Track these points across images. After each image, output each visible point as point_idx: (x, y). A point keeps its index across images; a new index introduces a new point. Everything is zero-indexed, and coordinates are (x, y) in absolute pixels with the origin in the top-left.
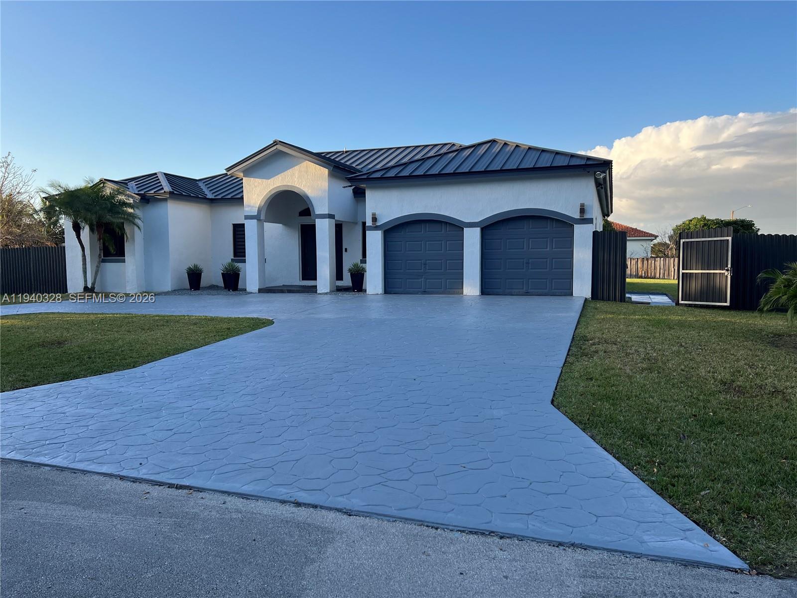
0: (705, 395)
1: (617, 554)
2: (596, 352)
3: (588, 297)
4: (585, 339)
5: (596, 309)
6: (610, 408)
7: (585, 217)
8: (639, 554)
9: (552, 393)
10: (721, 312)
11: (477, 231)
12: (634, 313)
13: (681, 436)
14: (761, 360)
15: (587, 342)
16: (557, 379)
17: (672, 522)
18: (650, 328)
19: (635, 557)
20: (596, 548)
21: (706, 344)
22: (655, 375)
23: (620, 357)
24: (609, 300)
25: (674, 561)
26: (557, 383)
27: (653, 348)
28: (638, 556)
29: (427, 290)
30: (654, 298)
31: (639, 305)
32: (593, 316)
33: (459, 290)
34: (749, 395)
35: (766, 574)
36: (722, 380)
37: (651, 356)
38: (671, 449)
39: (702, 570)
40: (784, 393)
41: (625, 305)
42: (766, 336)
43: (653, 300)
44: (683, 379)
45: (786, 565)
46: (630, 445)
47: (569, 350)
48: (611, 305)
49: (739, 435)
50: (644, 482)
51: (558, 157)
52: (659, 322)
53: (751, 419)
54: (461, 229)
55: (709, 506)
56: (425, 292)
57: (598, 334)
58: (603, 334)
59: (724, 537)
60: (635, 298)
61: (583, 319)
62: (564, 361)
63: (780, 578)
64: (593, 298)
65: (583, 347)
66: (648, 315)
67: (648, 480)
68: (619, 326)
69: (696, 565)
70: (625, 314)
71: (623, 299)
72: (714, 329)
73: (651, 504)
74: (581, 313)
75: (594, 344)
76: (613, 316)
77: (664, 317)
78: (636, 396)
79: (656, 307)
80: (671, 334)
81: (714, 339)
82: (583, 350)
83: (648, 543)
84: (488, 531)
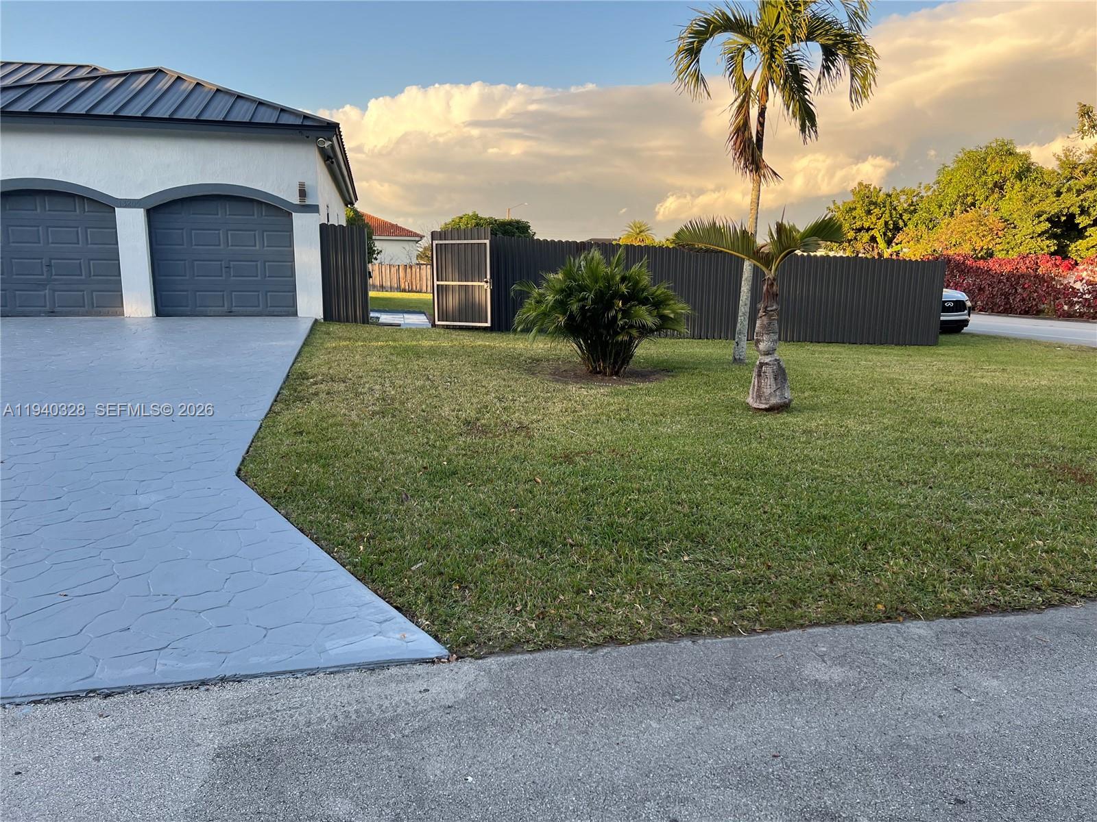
0: (443, 440)
1: (284, 676)
2: (316, 394)
3: (318, 318)
4: (304, 376)
5: (329, 334)
6: (318, 472)
7: (307, 203)
8: (315, 669)
9: (240, 459)
10: (482, 334)
11: (140, 214)
12: (377, 339)
13: (404, 496)
14: (513, 391)
15: (305, 382)
16: (252, 437)
17: (368, 615)
18: (394, 358)
19: (309, 675)
20: (255, 676)
21: (457, 376)
22: (388, 419)
23: (347, 399)
24: (348, 321)
25: (359, 667)
26: (251, 444)
27: (393, 384)
28: (312, 672)
29: (56, 309)
30: (408, 319)
31: (386, 327)
32: (322, 343)
33: (117, 309)
34: (491, 435)
35: (467, 656)
36: (466, 420)
37: (387, 395)
38: (387, 516)
39: (393, 670)
40: (528, 429)
41: (368, 328)
42: (524, 362)
43: (407, 321)
44: (421, 422)
45: (490, 640)
46: (336, 518)
47: (279, 393)
48: (349, 329)
49: (471, 485)
50: (344, 566)
51: (262, 109)
52: (406, 350)
53: (488, 464)
54: (112, 210)
55: (417, 584)
56: (52, 313)
57: (324, 369)
58: (330, 368)
59: (427, 620)
60: (385, 318)
61: (306, 349)
62: (267, 410)
63: (481, 658)
64: (325, 318)
65: (300, 388)
66: (394, 340)
67: (350, 563)
68: (354, 357)
69: (386, 665)
70: (364, 340)
71: (366, 320)
72: (469, 356)
73: (346, 596)
74: (306, 340)
75: (316, 383)
76: (348, 342)
77: (414, 343)
78: (357, 450)
79: (406, 329)
80: (418, 365)
81: (467, 369)
82: (299, 393)
83: (330, 651)
84: (84, 691)
